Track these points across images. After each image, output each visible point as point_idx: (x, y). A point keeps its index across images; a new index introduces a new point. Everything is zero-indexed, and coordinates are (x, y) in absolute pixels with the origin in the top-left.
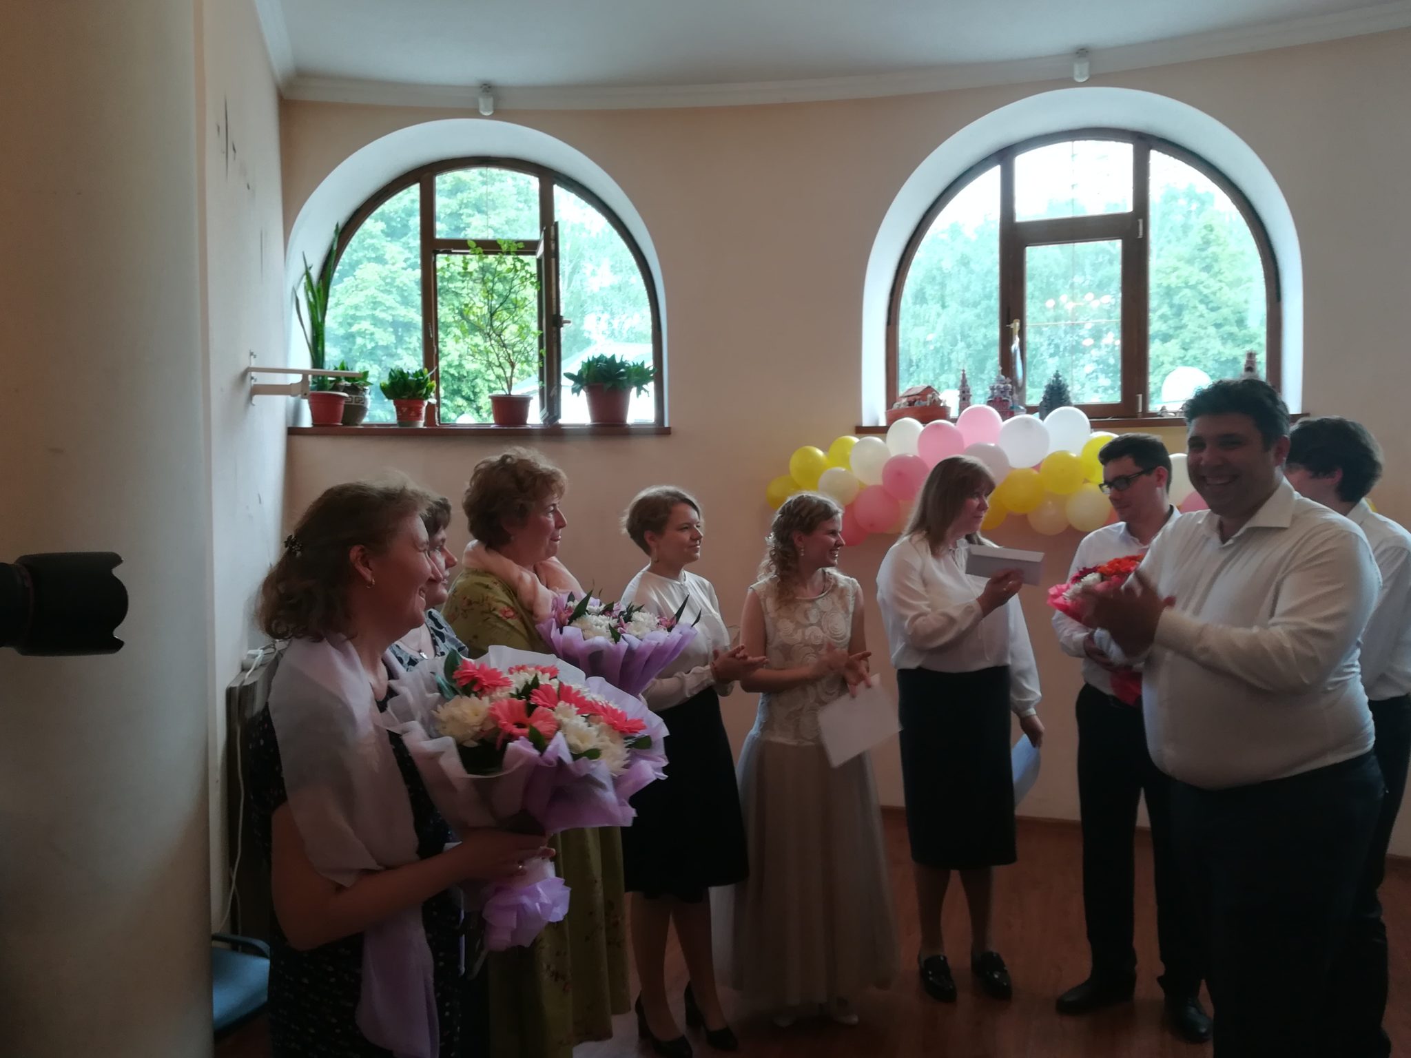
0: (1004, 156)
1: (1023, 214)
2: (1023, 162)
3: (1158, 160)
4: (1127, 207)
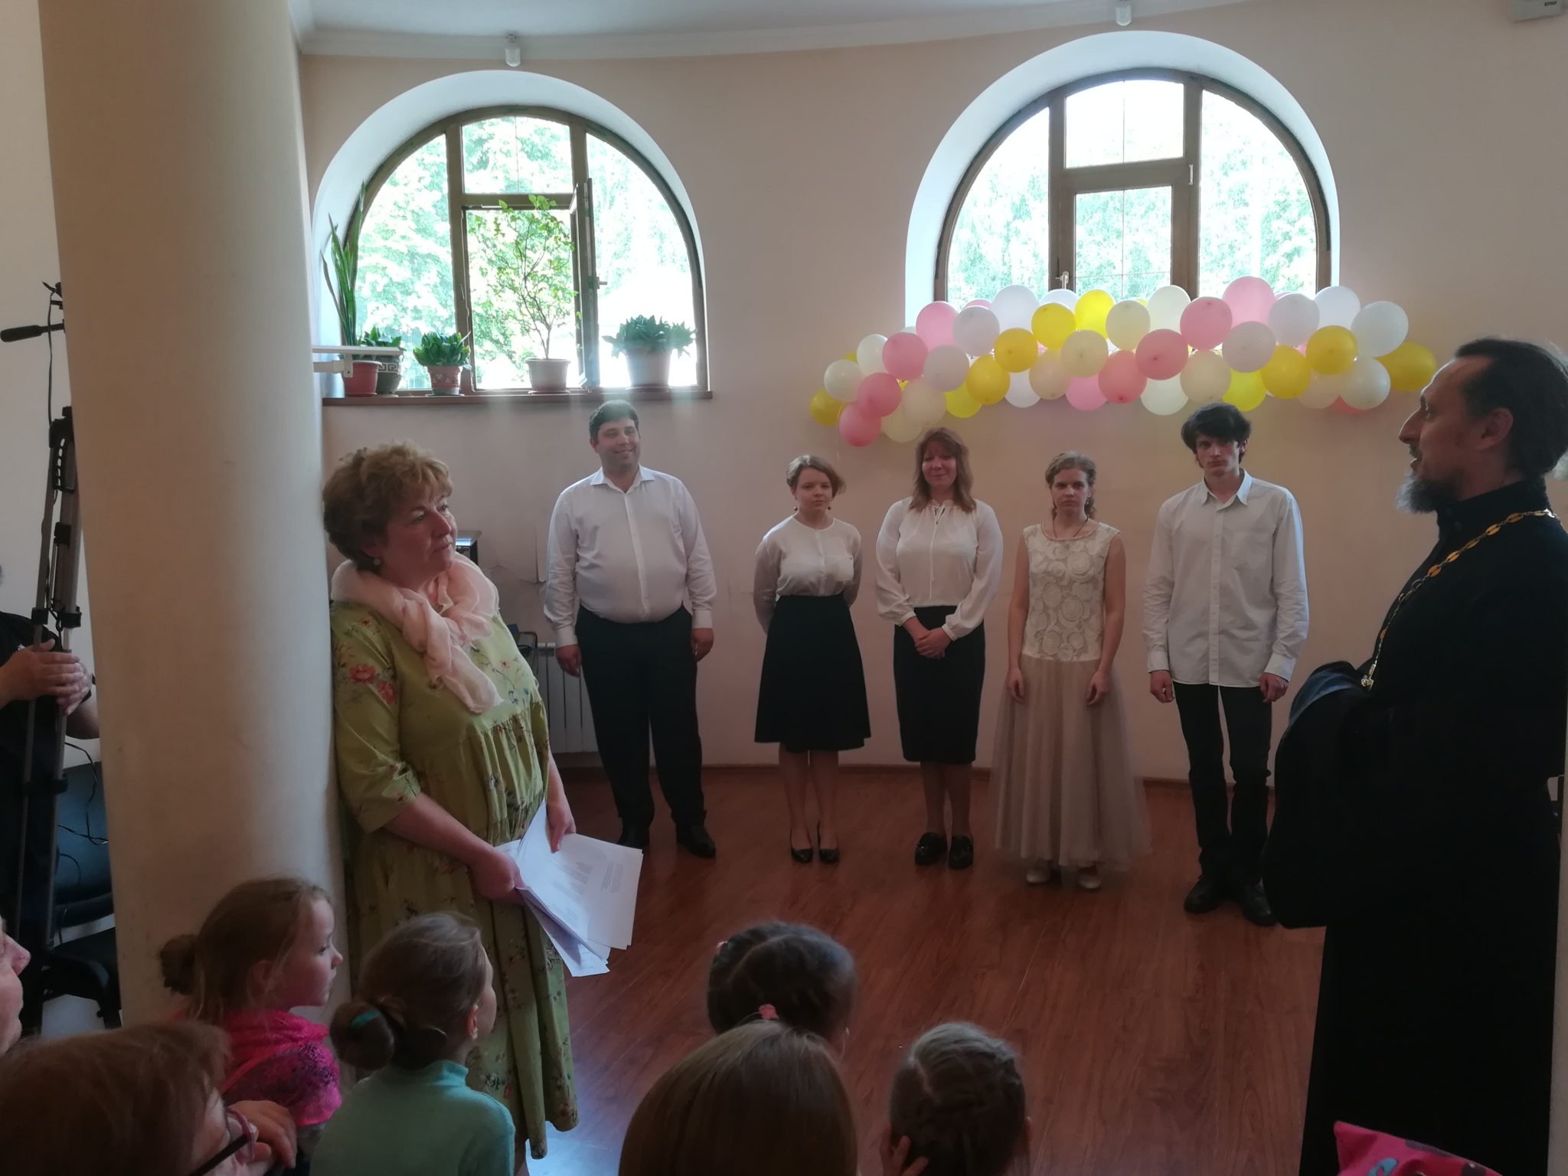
0: (1054, 98)
1: (1074, 159)
2: (1075, 104)
3: (1210, 100)
4: (1175, 150)
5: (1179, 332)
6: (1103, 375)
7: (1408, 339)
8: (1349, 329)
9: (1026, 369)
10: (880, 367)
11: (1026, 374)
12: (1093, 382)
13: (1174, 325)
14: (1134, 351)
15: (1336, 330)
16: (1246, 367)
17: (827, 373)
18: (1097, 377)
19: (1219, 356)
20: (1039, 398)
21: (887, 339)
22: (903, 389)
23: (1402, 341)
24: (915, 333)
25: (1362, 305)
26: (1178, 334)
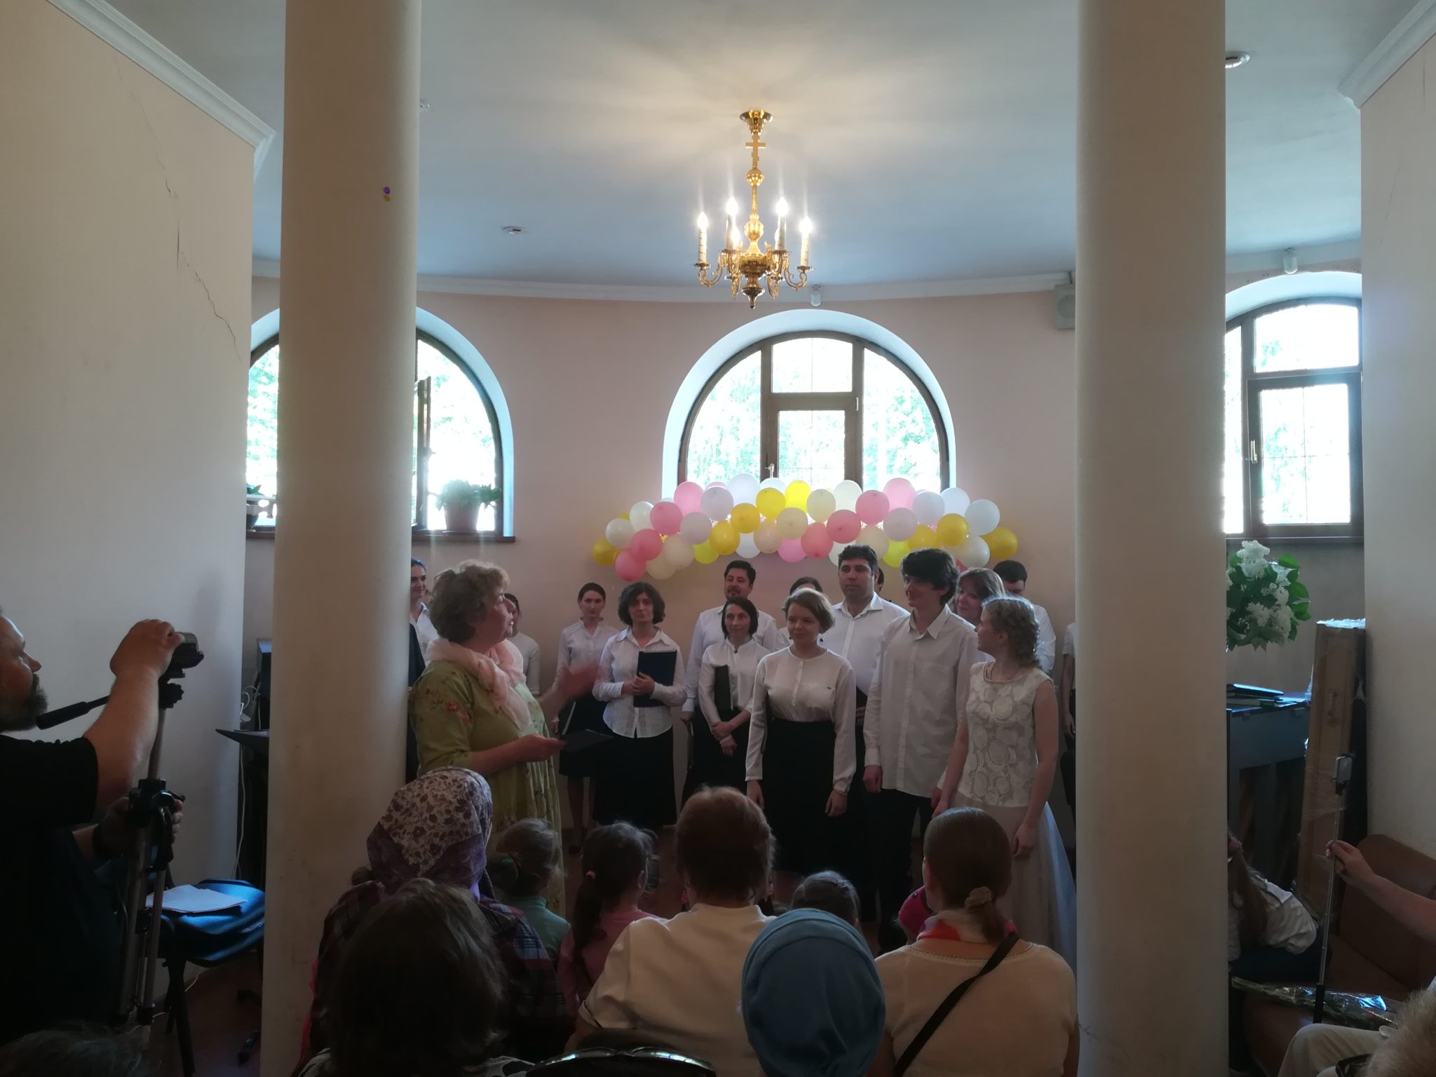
0: (764, 345)
1: (778, 387)
2: (780, 351)
3: (868, 354)
4: (847, 387)
5: (854, 511)
6: (804, 539)
7: (1000, 524)
8: (963, 515)
9: (751, 531)
10: (648, 525)
11: (751, 535)
12: (798, 543)
13: (852, 507)
14: (826, 523)
15: (954, 517)
16: (899, 538)
17: (608, 527)
18: (800, 539)
19: (880, 530)
20: (759, 552)
21: (652, 506)
22: (664, 542)
23: (996, 525)
24: (673, 502)
25: (971, 501)
26: (853, 513)
